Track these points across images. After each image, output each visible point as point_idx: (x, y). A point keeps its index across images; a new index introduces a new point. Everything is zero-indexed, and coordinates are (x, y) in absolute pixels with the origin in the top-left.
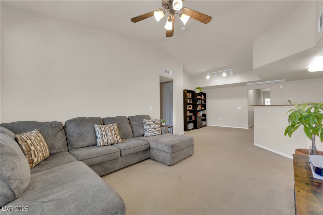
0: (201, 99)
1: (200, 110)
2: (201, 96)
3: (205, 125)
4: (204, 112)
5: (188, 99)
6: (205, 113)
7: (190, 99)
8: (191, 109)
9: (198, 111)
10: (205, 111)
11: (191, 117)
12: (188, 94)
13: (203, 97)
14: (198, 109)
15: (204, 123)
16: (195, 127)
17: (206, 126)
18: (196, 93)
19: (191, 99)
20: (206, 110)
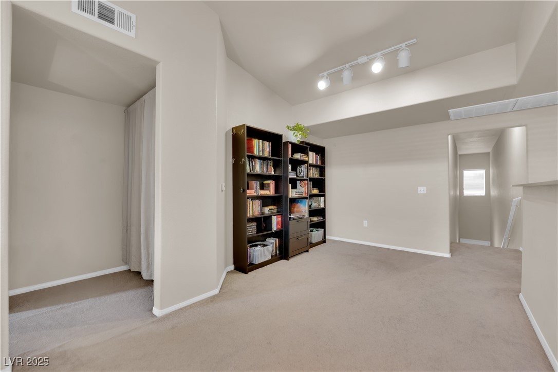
0: (306, 162)
1: (304, 196)
2: (307, 154)
3: (320, 239)
4: (319, 202)
5: (257, 161)
6: (322, 206)
7: (263, 159)
8: (270, 191)
9: (294, 201)
10: (322, 198)
11: (263, 223)
12: (256, 143)
13: (312, 158)
14: (292, 193)
15: (316, 235)
16: (284, 253)
17: (324, 241)
18: (286, 143)
19: (270, 159)
20: (324, 196)
